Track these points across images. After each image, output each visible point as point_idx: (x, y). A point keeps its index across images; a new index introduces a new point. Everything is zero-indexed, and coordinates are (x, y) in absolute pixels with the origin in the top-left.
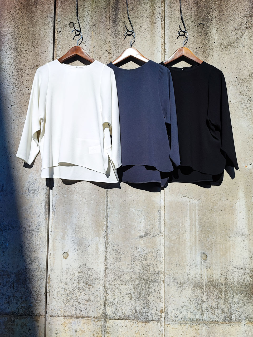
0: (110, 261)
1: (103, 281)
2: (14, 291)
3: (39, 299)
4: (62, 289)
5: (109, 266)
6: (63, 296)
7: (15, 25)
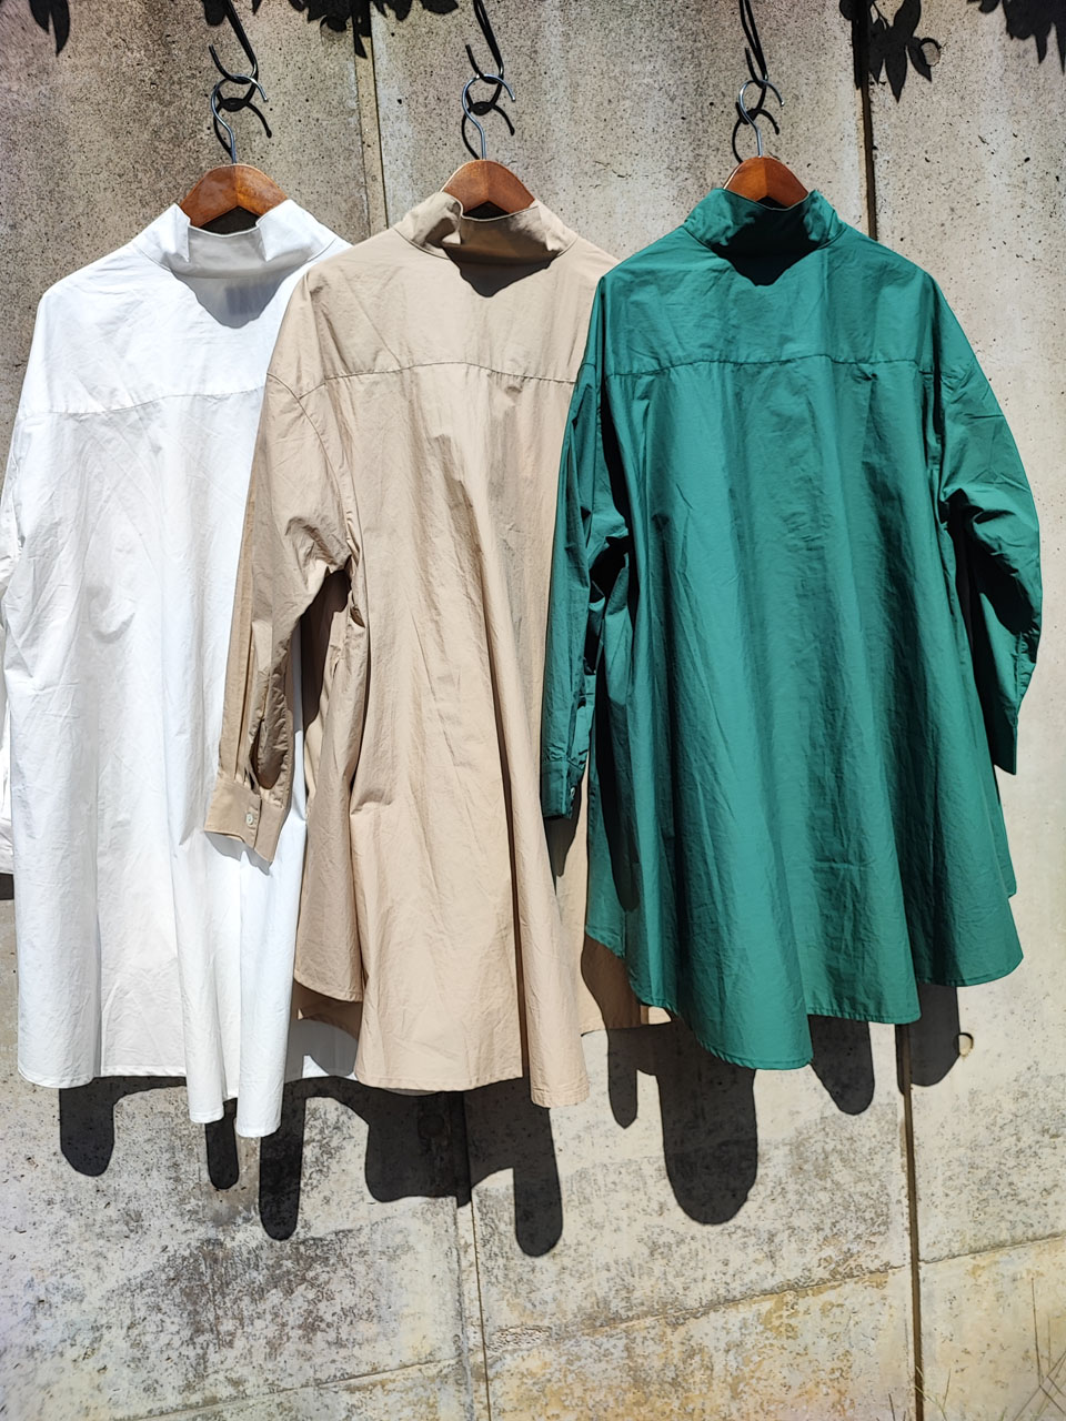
2: (790, 1210)
3: (881, 1218)
4: (961, 1168)
6: (966, 1191)
7: (681, 44)
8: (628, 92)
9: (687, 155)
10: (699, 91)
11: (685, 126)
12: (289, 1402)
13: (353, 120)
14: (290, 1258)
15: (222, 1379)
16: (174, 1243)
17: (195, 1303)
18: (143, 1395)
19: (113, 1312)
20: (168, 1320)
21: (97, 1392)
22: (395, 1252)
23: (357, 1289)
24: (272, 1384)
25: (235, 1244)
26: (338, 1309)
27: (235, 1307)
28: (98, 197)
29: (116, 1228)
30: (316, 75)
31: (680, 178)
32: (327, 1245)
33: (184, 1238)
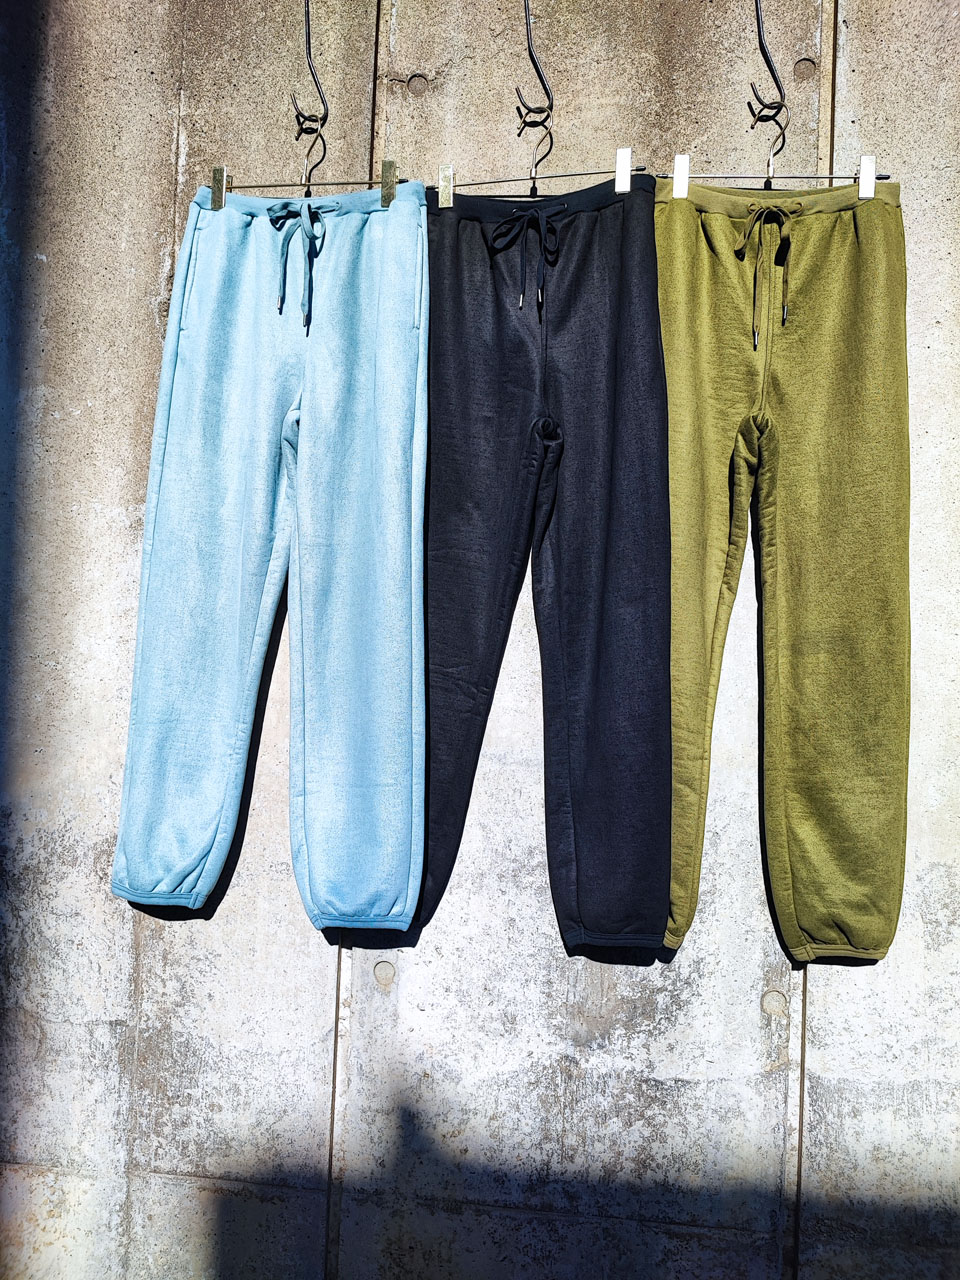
12: (614, 1229)
13: (812, 138)
14: (633, 1093)
15: (560, 1189)
18: (493, 1184)
19: (481, 1099)
20: (522, 1118)
22: (726, 1113)
23: (688, 1139)
24: (602, 1207)
25: (588, 1066)
26: (668, 1153)
27: (581, 1124)
29: (495, 1025)
32: (666, 1090)
33: (547, 1049)
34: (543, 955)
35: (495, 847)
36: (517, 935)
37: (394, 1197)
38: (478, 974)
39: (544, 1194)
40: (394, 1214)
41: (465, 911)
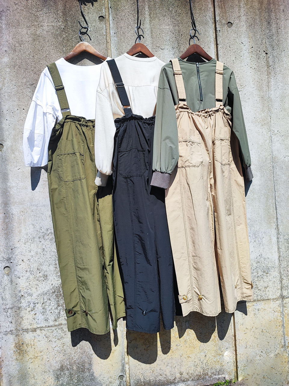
0: (283, 249)
1: (278, 269)
5: (281, 254)
7: (175, 22)
8: (164, 32)
9: (176, 45)
10: (179, 32)
11: (176, 39)
13: (105, 37)
15: (64, 319)
16: (55, 283)
17: (58, 299)
18: (45, 321)
19: (39, 300)
20: (51, 302)
21: (33, 320)
28: (51, 51)
29: (41, 278)
30: (98, 28)
31: (175, 50)
33: (57, 282)
34: (53, 257)
35: (37, 230)
36: (45, 253)
37: (16, 331)
38: (35, 266)
39: (59, 321)
40: (16, 336)
41: (30, 248)
